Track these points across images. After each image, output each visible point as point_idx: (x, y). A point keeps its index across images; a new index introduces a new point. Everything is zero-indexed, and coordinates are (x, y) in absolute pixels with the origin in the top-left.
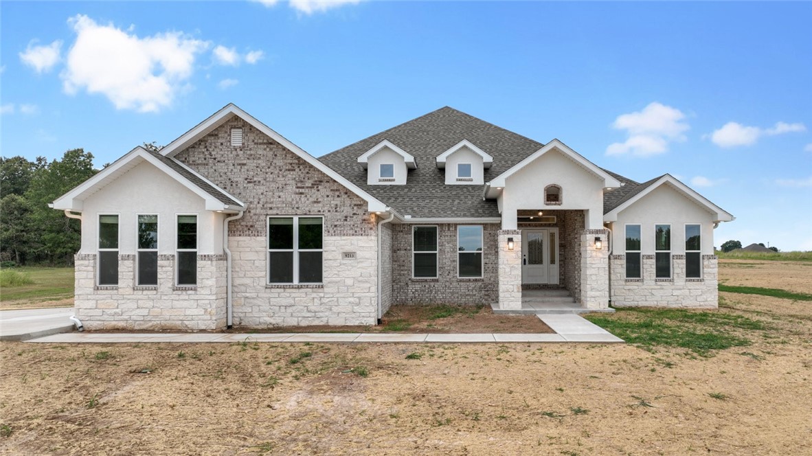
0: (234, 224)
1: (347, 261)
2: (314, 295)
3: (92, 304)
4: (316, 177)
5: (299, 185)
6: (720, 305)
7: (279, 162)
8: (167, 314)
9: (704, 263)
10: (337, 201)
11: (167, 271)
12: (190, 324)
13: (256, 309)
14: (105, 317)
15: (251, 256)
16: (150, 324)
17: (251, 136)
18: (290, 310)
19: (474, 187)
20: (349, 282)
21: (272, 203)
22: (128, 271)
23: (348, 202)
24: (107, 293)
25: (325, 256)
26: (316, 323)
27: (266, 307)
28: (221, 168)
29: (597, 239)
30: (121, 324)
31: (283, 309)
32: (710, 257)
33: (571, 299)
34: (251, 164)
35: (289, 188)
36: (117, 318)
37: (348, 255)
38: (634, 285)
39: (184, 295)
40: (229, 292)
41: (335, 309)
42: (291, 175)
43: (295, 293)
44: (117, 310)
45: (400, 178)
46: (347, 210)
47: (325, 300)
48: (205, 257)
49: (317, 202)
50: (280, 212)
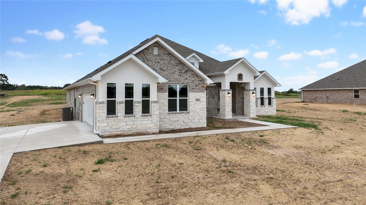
1: (197, 102)
2: (186, 116)
4: (186, 69)
5: (180, 72)
7: (173, 62)
8: (139, 127)
10: (193, 79)
12: (149, 131)
13: (164, 123)
14: (112, 130)
16: (132, 132)
17: (162, 51)
18: (177, 123)
20: (198, 110)
21: (170, 79)
23: (197, 79)
25: (188, 100)
26: (187, 127)
28: (150, 63)
29: (253, 93)
30: (119, 133)
31: (175, 123)
32: (274, 98)
34: (162, 62)
35: (176, 73)
36: (117, 130)
37: (197, 100)
39: (146, 119)
41: (193, 121)
42: (177, 68)
44: (117, 127)
46: (197, 82)
47: (190, 118)
48: (155, 102)
49: (186, 79)
50: (173, 83)
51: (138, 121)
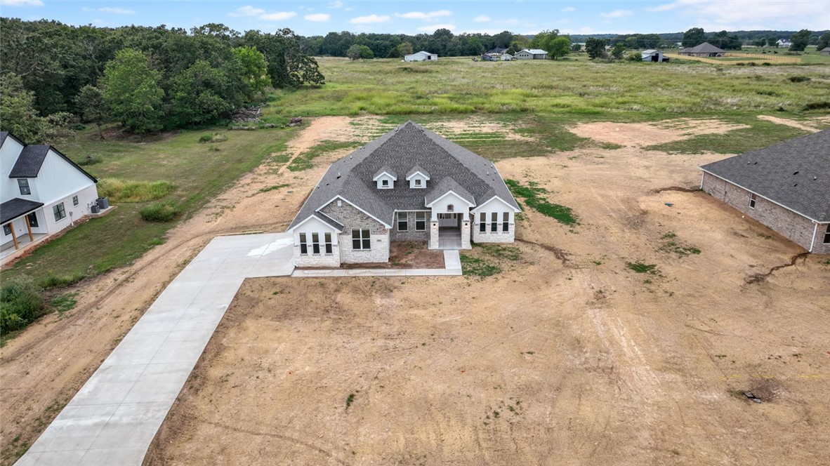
2: (368, 253)
3: (300, 260)
5: (361, 220)
6: (515, 240)
9: (509, 226)
10: (373, 224)
11: (323, 249)
12: (332, 265)
13: (349, 258)
14: (305, 264)
15: (347, 241)
16: (319, 266)
18: (360, 258)
19: (422, 189)
20: (379, 249)
21: (353, 224)
22: (310, 249)
23: (377, 225)
24: (304, 256)
25: (371, 241)
27: (352, 257)
28: (335, 213)
29: (466, 224)
32: (512, 225)
34: (345, 212)
35: (357, 220)
37: (378, 241)
38: (483, 235)
39: (328, 256)
40: (341, 252)
41: (375, 257)
42: (358, 215)
43: (362, 252)
44: (308, 262)
45: (391, 186)
47: (371, 254)
48: (334, 246)
50: (356, 228)
51: (323, 258)
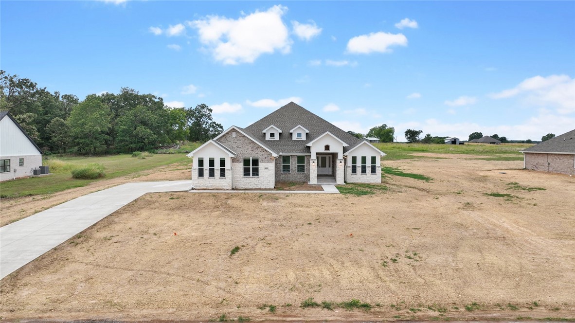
0: (234, 160)
1: (266, 170)
2: (256, 180)
3: (197, 182)
5: (252, 148)
6: (382, 182)
7: (246, 141)
8: (218, 185)
9: (377, 169)
10: (263, 153)
11: (217, 173)
12: (224, 188)
13: (240, 184)
14: (201, 186)
15: (239, 169)
16: (213, 188)
17: (238, 134)
18: (250, 184)
19: (302, 141)
20: (266, 176)
21: (244, 153)
22: (206, 173)
23: (266, 153)
24: (201, 179)
25: (259, 169)
26: (257, 188)
27: (243, 183)
28: (230, 143)
29: (341, 162)
30: (205, 188)
31: (248, 184)
32: (379, 167)
33: (334, 180)
34: (238, 142)
35: (249, 149)
36: (204, 186)
37: (266, 168)
38: (354, 176)
39: (222, 180)
40: (233, 178)
41: (262, 184)
42: (250, 145)
43: (251, 179)
44: (204, 184)
45: (277, 137)
46: (266, 156)
47: (259, 181)
48: (228, 169)
49: (257, 153)
50: (247, 156)
51: (217, 181)
